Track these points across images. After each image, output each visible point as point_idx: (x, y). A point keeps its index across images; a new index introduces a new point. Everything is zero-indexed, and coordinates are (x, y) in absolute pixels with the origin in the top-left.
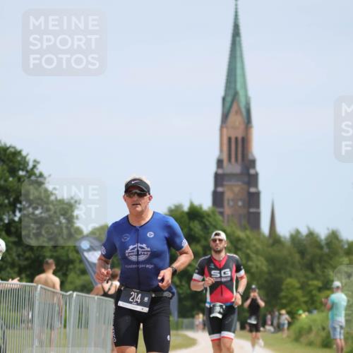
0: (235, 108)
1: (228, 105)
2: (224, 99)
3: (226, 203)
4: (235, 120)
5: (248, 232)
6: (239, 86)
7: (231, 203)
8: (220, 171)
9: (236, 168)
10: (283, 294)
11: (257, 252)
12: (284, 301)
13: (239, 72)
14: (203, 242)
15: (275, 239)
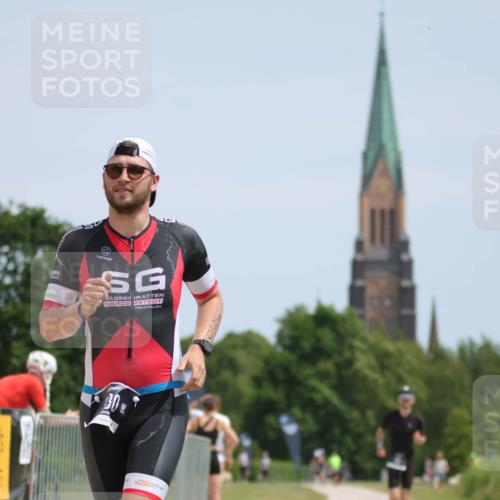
0: (380, 167)
1: (370, 163)
2: (365, 155)
3: (368, 303)
4: (381, 184)
5: (401, 345)
6: (386, 136)
7: (376, 303)
8: (360, 257)
9: (381, 253)
10: (448, 430)
11: (412, 371)
12: (450, 440)
13: (385, 116)
14: (336, 358)
15: (437, 353)
